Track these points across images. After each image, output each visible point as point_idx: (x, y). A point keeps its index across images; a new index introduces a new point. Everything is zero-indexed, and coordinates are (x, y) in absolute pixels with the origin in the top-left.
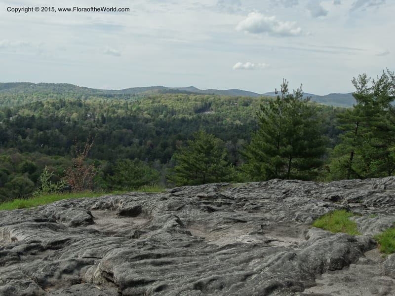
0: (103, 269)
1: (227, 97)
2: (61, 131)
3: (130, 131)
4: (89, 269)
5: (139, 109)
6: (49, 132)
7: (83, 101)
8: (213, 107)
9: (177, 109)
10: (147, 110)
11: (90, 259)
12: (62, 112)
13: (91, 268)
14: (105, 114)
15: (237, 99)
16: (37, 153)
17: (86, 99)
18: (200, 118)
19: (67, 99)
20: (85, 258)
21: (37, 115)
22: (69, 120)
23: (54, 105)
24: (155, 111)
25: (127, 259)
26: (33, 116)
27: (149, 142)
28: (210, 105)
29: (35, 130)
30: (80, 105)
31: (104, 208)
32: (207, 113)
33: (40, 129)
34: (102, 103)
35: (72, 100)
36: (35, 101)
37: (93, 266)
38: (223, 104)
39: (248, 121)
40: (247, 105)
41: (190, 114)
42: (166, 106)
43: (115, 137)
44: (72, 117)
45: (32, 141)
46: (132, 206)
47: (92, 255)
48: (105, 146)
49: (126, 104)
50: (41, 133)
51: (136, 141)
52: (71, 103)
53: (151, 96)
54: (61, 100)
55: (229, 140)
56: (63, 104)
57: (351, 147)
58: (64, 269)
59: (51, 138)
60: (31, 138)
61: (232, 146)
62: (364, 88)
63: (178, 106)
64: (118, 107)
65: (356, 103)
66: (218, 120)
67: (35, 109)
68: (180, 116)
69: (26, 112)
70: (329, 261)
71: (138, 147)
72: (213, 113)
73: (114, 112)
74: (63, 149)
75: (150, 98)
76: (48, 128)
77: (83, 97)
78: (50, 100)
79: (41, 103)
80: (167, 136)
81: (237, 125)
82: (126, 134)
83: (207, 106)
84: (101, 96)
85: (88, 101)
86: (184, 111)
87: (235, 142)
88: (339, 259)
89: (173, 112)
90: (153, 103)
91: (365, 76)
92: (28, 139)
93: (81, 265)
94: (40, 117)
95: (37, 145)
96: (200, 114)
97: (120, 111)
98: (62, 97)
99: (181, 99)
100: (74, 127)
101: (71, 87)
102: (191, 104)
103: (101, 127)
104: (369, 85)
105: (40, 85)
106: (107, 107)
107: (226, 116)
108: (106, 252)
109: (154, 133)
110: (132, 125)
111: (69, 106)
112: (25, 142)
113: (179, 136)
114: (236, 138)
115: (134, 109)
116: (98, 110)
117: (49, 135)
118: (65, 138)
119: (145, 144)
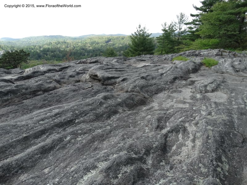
0: (91, 74)
1: (116, 37)
2: (60, 52)
3: (84, 51)
4: (83, 75)
5: (86, 43)
6: (55, 53)
7: (66, 41)
8: (112, 40)
9: (99, 42)
10: (89, 43)
11: (83, 71)
12: (59, 45)
13: (84, 75)
14: (74, 45)
15: (119, 37)
16: (52, 60)
17: (67, 40)
18: (107, 44)
19: (60, 41)
20: (80, 70)
21: (50, 47)
22: (62, 48)
23: (56, 43)
24: (92, 43)
25: (102, 69)
26: (49, 48)
27: (91, 54)
28: (110, 40)
29: (50, 52)
30: (65, 43)
31: (82, 63)
32: (110, 43)
33: (52, 52)
34: (73, 41)
35: (62, 41)
36: (49, 42)
37: (85, 74)
38: (115, 39)
39: (124, 45)
40: (123, 39)
41: (104, 43)
42: (95, 41)
43: (79, 53)
44: (63, 47)
45: (50, 56)
46: (94, 61)
47: (84, 69)
48: (76, 57)
49: (81, 41)
50: (53, 53)
51: (86, 54)
52: (62, 42)
53: (90, 38)
54: (58, 41)
55: (118, 51)
56: (59, 43)
57: (161, 49)
58: (70, 75)
59: (57, 55)
60: (49, 55)
61: (119, 54)
62: (165, 27)
63: (100, 41)
64: (79, 42)
65: (163, 32)
66: (114, 45)
67: (49, 45)
68: (101, 44)
69: (46, 47)
70: (191, 69)
71: (87, 56)
72: (112, 42)
73: (77, 45)
74: (61, 59)
75: (89, 39)
76: (55, 51)
77: (66, 40)
78: (54, 42)
79: (51, 43)
80: (97, 52)
81: (120, 47)
82: (83, 52)
83: (109, 40)
84: (72, 39)
85: (68, 41)
86: (102, 43)
87: (120, 52)
88: (194, 68)
89: (98, 43)
90: (91, 40)
91: (166, 23)
92: (48, 56)
93: (78, 74)
94: (52, 48)
95: (52, 58)
96: (107, 43)
97: (79, 44)
98: (58, 40)
99: (100, 38)
100: (64, 50)
101: (61, 37)
102: (104, 40)
103: (73, 50)
104: (167, 26)
105: (50, 36)
106: (75, 43)
107: (116, 43)
108: (90, 67)
109: (92, 51)
110: (84, 48)
111: (61, 43)
112: (47, 57)
113: (101, 51)
114: (120, 51)
115: (84, 43)
116: (72, 44)
117: (56, 54)
118: (61, 55)
119: (89, 55)
